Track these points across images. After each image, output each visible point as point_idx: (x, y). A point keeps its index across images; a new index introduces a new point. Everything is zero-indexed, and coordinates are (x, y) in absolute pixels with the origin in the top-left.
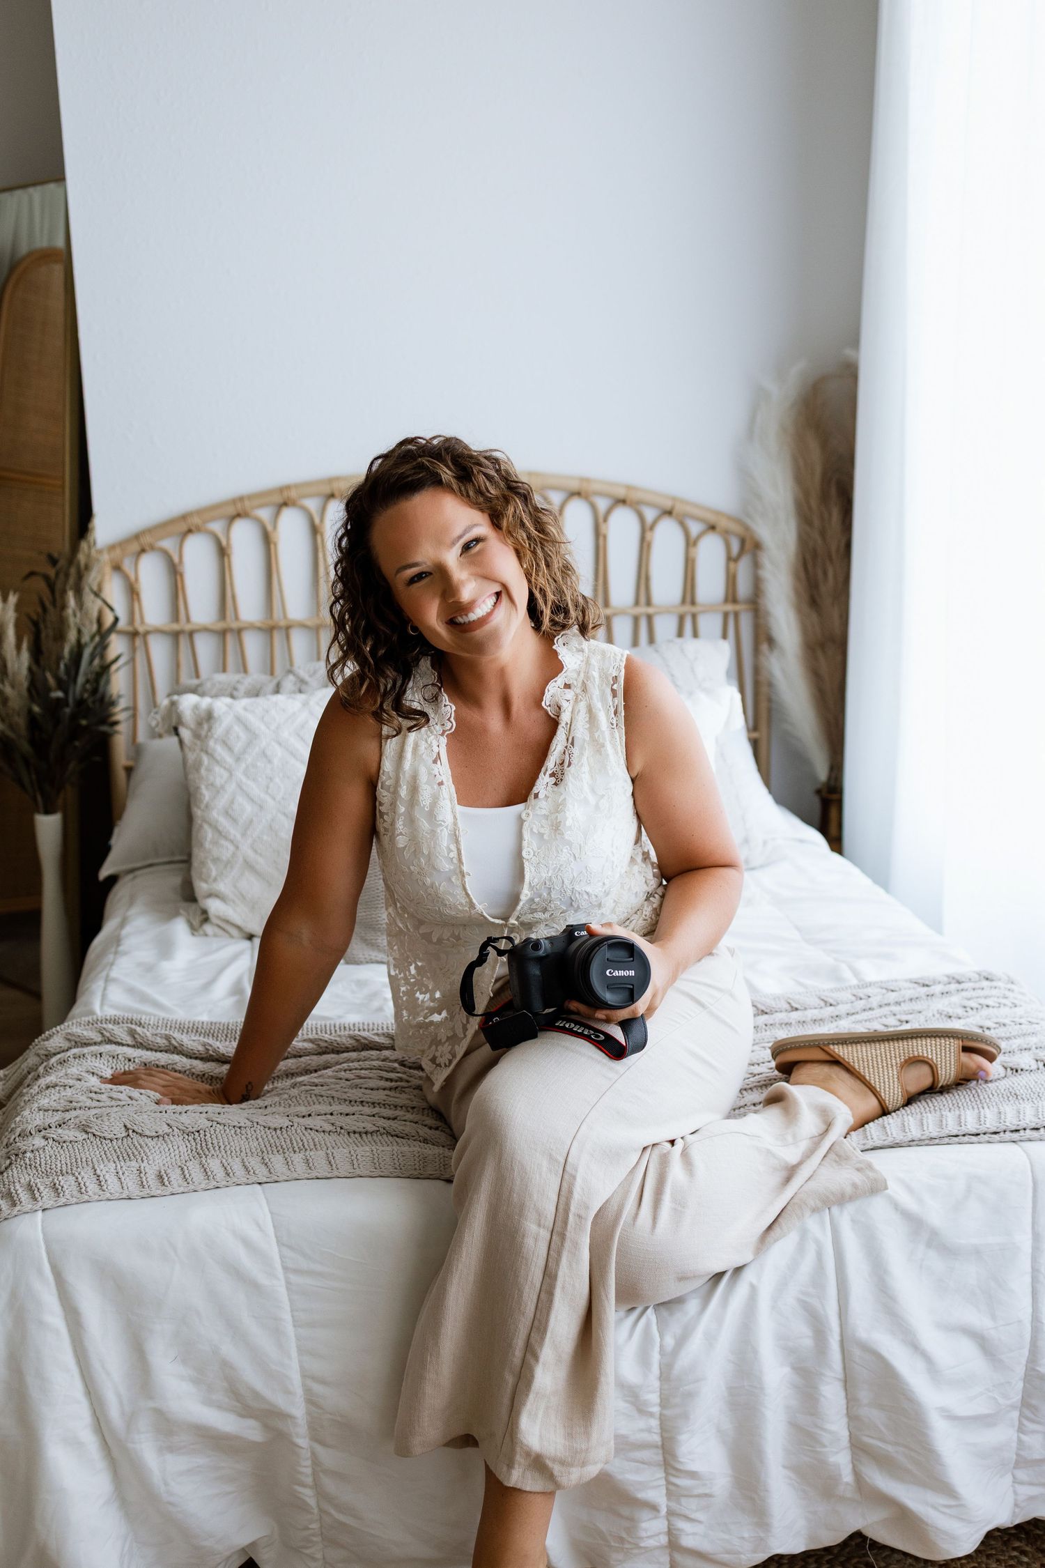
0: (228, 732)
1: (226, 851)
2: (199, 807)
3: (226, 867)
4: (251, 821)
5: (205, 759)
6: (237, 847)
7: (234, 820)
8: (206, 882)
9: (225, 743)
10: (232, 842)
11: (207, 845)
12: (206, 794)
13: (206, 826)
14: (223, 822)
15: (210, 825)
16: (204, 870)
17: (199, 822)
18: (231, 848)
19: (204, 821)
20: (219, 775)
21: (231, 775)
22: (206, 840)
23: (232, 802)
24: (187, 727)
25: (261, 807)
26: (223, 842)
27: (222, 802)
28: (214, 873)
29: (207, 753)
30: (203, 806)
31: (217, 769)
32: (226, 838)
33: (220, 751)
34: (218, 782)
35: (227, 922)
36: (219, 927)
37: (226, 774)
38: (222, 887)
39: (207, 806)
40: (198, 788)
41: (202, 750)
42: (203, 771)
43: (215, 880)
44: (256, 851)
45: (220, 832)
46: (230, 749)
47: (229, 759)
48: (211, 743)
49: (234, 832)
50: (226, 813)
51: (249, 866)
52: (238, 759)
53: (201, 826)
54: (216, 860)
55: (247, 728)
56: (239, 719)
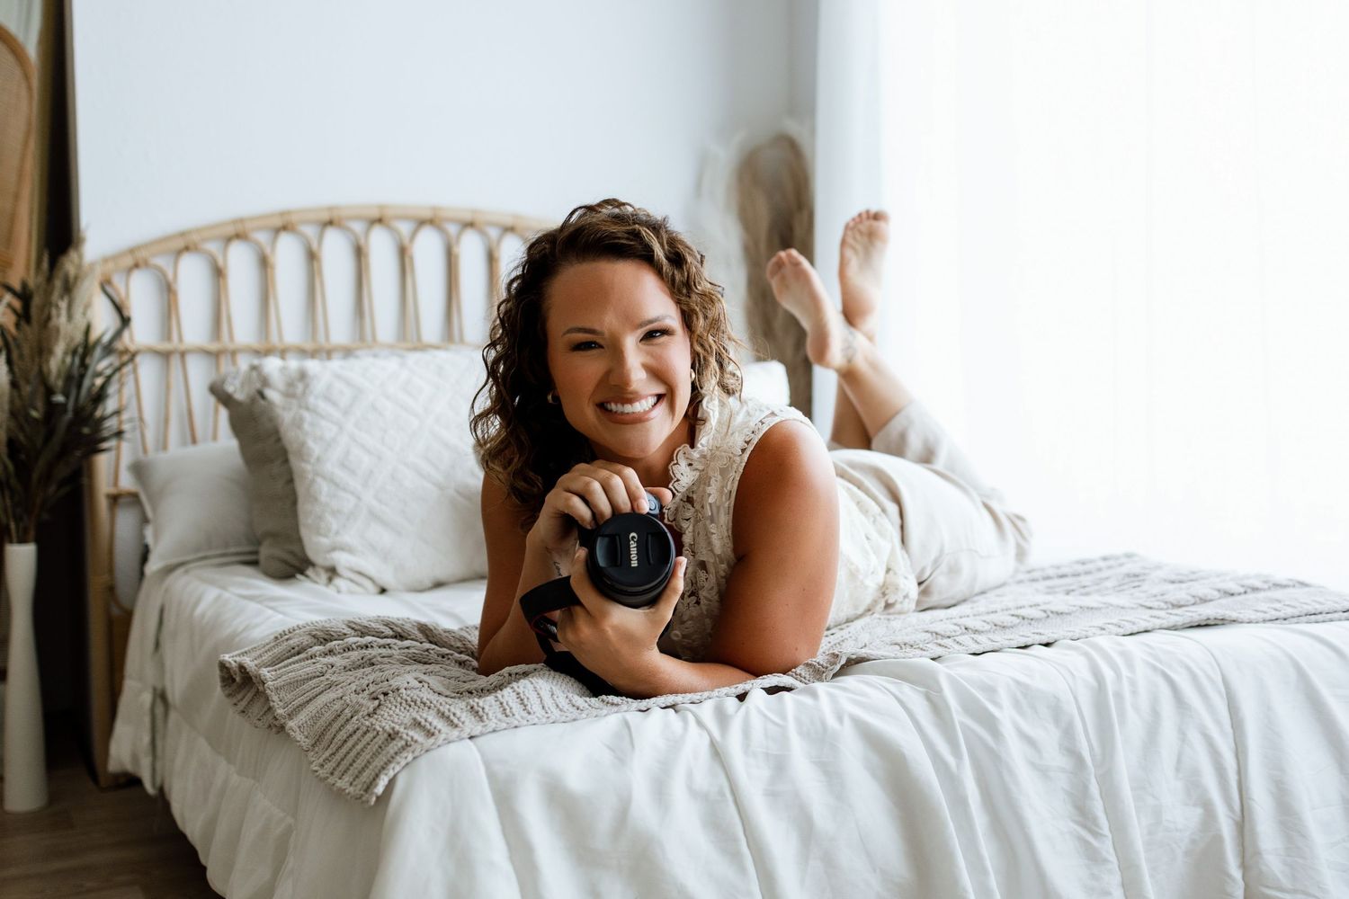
0: (329, 387)
1: (348, 503)
2: (308, 462)
3: (348, 519)
4: (371, 472)
5: (307, 415)
6: (359, 498)
7: (353, 472)
8: (326, 536)
9: (327, 398)
10: (352, 493)
11: (323, 498)
12: (315, 448)
13: (319, 480)
14: (341, 475)
15: (324, 478)
16: (323, 525)
17: (310, 476)
18: (353, 500)
19: (317, 474)
20: (329, 430)
21: (341, 428)
22: (321, 493)
23: (348, 453)
24: (275, 389)
25: (380, 458)
26: (342, 494)
27: (336, 454)
28: (335, 526)
29: (307, 409)
30: (312, 460)
31: (323, 423)
32: (344, 489)
33: (323, 406)
34: (328, 435)
35: (360, 573)
36: (352, 581)
37: (335, 429)
38: (348, 538)
39: (318, 459)
40: (303, 444)
41: (300, 407)
42: (306, 426)
43: (337, 533)
44: (380, 501)
45: (337, 485)
46: (335, 404)
47: (336, 414)
48: (311, 400)
49: (354, 484)
50: (343, 465)
51: (374, 516)
52: (346, 413)
53: (313, 481)
54: (335, 513)
55: (348, 383)
56: (338, 377)
